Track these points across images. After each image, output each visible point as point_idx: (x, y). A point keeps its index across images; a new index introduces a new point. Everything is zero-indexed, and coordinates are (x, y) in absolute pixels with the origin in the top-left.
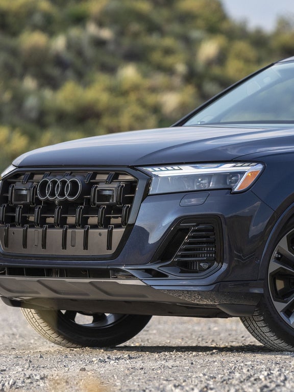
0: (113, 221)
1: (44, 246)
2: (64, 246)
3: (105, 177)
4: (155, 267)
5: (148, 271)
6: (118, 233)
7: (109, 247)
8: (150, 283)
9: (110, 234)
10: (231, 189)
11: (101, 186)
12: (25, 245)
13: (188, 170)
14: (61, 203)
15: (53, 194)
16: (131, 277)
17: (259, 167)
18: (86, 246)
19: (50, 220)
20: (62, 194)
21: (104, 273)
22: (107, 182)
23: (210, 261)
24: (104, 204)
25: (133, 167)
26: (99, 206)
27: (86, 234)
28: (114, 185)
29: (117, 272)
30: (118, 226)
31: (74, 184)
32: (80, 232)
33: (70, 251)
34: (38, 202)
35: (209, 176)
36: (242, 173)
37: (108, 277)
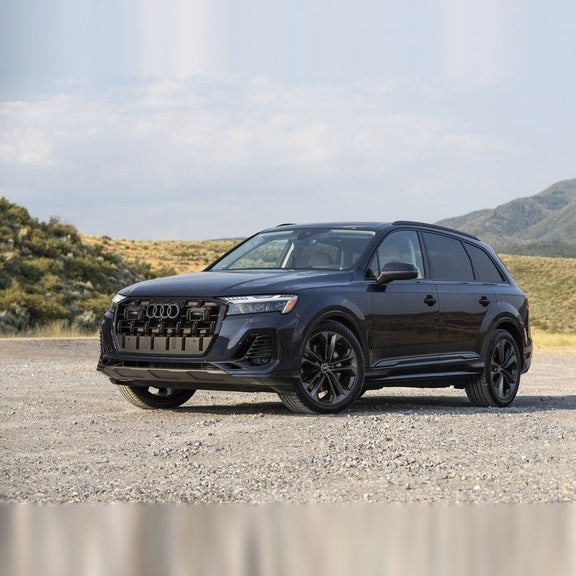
0: (201, 332)
1: (152, 348)
2: (167, 348)
3: (196, 304)
4: (233, 362)
5: (227, 364)
6: (207, 340)
7: (201, 349)
8: (230, 372)
9: (201, 341)
10: (280, 312)
11: (192, 310)
12: (138, 347)
13: (251, 299)
14: (164, 320)
15: (158, 314)
16: (216, 368)
17: (296, 297)
18: (183, 349)
19: (157, 331)
20: (165, 314)
21: (197, 366)
22: (197, 307)
23: (269, 358)
24: (196, 321)
25: (215, 297)
26: (192, 323)
27: (184, 341)
28: (202, 309)
29: (205, 366)
30: (207, 335)
31: (174, 308)
32: (179, 339)
33: (171, 351)
34: (146, 319)
35: (265, 303)
36: (286, 301)
37: (200, 368)
